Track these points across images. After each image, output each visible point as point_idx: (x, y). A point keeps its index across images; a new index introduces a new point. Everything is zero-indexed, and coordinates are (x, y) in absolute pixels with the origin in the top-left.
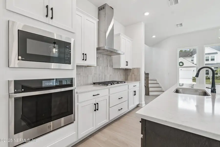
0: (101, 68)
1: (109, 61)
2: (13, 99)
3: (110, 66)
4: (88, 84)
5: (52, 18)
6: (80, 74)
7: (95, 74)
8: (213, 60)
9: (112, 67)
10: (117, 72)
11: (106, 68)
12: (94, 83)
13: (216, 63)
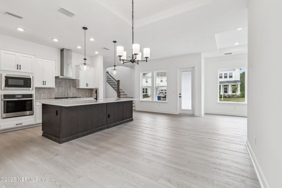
0: (63, 88)
1: (72, 84)
2: (3, 101)
3: (73, 87)
4: (51, 99)
5: (20, 69)
6: (44, 92)
7: (58, 92)
8: (231, 77)
9: (76, 87)
10: (81, 91)
11: (69, 88)
12: (56, 98)
13: (234, 80)
